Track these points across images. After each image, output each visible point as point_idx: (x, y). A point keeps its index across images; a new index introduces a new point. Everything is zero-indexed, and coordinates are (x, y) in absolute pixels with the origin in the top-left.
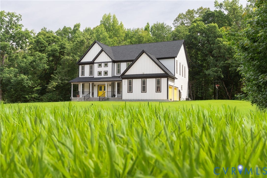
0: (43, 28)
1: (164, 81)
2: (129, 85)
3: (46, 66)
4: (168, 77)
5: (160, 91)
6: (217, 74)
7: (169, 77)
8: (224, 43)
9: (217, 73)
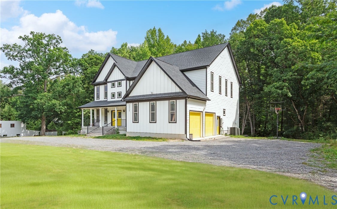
0: (91, 51)
1: (180, 104)
2: (134, 112)
3: (80, 90)
4: (187, 98)
5: (175, 122)
6: (281, 91)
7: (189, 98)
8: (294, 44)
9: (282, 89)
